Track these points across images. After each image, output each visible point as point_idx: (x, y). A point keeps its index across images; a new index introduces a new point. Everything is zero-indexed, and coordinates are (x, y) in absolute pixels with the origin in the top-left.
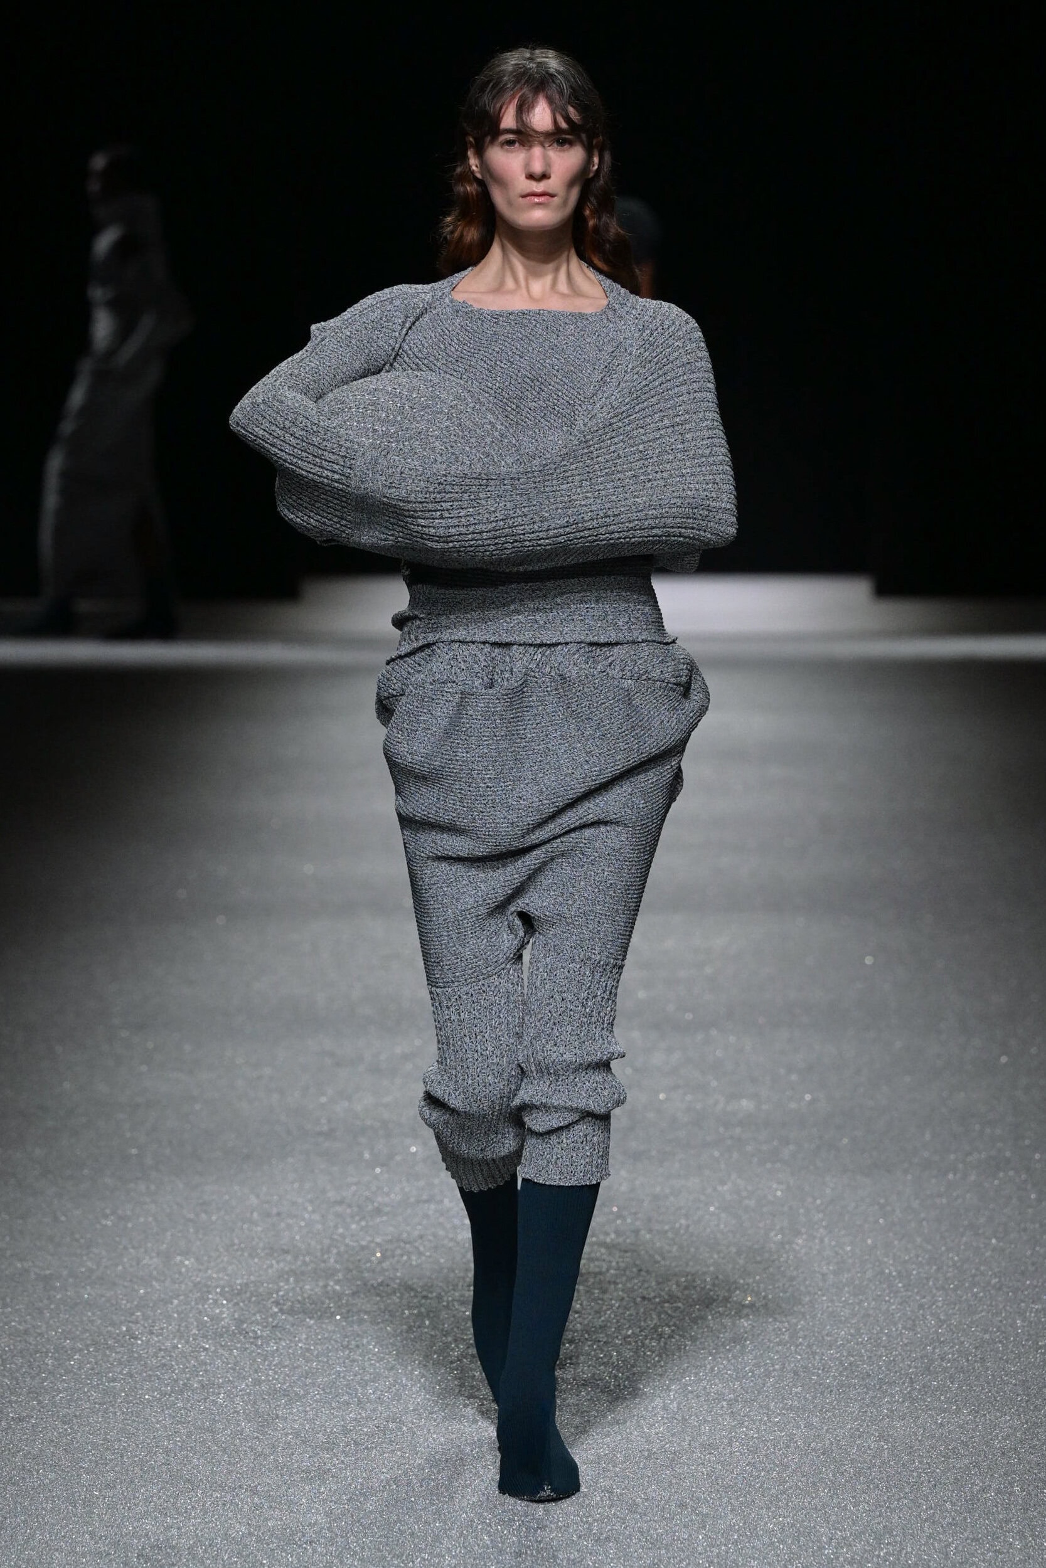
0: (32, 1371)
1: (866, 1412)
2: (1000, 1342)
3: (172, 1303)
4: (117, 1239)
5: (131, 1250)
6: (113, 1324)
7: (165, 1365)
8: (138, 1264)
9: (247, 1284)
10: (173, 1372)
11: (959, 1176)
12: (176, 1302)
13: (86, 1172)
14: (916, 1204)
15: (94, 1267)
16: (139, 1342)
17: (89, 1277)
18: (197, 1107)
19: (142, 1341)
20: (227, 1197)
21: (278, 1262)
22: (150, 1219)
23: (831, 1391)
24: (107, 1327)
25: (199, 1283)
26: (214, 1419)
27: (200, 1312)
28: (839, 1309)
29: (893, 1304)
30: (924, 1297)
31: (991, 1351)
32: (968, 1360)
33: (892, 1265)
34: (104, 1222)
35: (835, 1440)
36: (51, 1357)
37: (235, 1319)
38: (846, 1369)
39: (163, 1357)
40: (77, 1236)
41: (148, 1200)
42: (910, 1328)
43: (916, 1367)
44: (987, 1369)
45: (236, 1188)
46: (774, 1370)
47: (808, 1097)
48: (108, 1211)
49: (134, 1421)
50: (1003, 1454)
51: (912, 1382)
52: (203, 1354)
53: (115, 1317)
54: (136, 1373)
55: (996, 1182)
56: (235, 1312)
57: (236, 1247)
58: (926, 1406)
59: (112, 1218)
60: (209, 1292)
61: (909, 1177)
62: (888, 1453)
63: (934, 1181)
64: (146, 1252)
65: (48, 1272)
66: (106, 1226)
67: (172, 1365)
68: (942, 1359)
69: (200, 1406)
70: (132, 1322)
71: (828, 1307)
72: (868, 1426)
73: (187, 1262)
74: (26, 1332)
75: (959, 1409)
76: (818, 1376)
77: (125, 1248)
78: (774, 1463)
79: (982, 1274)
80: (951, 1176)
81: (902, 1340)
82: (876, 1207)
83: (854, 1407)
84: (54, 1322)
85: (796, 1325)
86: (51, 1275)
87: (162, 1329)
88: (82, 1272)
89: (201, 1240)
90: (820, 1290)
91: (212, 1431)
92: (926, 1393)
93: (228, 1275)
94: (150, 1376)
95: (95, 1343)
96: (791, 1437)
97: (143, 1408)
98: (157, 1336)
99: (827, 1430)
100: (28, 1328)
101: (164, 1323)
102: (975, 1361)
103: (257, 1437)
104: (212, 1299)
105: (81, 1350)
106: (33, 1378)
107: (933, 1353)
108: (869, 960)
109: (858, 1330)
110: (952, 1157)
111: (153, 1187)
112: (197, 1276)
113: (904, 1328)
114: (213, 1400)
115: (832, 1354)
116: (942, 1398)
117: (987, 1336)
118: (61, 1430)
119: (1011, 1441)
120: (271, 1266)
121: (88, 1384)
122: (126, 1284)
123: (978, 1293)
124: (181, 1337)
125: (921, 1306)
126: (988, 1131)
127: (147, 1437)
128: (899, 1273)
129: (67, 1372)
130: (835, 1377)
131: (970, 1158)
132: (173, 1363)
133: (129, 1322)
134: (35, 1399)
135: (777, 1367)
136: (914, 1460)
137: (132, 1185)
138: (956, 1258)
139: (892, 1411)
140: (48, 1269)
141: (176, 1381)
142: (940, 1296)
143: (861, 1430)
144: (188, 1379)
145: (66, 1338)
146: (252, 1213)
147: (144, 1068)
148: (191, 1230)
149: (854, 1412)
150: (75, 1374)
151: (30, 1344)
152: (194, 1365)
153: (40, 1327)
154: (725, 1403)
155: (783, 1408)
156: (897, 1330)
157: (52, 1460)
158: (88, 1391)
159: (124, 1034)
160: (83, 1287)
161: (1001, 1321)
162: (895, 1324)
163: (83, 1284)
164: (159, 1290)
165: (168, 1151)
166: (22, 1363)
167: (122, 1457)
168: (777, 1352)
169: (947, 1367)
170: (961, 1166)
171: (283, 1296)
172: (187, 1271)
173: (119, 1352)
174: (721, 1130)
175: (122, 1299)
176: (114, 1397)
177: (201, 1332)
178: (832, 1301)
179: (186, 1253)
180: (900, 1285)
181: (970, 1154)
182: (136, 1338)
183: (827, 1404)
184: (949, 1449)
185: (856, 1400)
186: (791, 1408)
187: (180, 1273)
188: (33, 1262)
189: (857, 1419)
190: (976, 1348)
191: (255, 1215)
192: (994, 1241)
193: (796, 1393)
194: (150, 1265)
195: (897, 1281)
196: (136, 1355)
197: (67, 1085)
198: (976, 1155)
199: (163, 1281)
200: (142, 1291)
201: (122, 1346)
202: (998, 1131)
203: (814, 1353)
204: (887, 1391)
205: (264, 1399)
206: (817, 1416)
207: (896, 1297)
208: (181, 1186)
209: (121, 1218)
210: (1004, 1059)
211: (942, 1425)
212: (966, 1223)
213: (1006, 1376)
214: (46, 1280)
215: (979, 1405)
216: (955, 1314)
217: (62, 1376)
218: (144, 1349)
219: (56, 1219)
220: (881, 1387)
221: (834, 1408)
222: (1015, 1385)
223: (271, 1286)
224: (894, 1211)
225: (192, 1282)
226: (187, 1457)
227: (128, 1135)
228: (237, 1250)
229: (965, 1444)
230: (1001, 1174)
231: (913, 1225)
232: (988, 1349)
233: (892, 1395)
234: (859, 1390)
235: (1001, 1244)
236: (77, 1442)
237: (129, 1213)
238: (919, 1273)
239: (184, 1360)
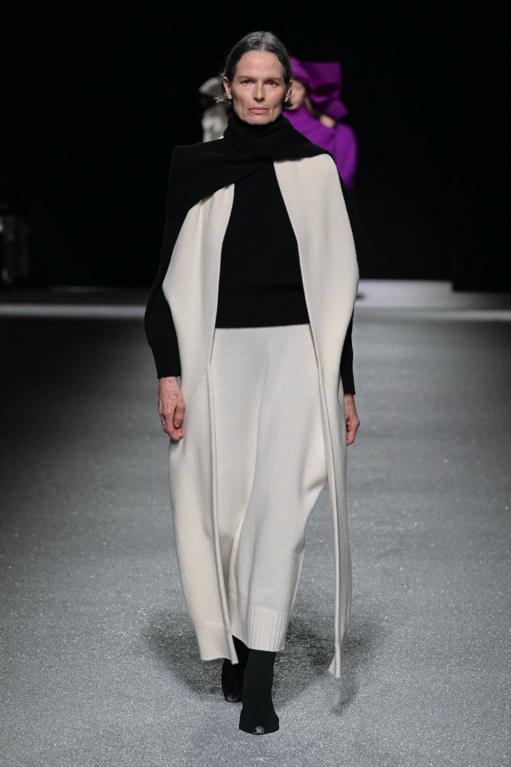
0: (56, 644)
1: (439, 670)
2: (501, 639)
3: (121, 615)
4: (97, 584)
5: (103, 590)
6: (94, 624)
7: (117, 643)
8: (106, 596)
9: (155, 606)
10: (121, 646)
11: (484, 562)
12: (123, 614)
13: (83, 553)
14: (464, 575)
15: (86, 597)
16: (106, 632)
17: (83, 602)
18: (135, 524)
19: (107, 632)
20: (147, 566)
21: (170, 597)
22: (112, 575)
23: (423, 661)
24: (91, 625)
25: (134, 605)
26: (139, 668)
27: (134, 619)
28: (427, 623)
29: (452, 621)
30: (467, 618)
31: (497, 643)
32: (486, 647)
33: (453, 603)
34: (91, 576)
35: (424, 683)
36: (65, 638)
37: (150, 622)
38: (430, 650)
39: (116, 639)
40: (78, 583)
41: (111, 566)
42: (460, 632)
43: (462, 650)
44: (495, 651)
45: (152, 562)
46: (397, 650)
47: (416, 524)
48: (93, 571)
49: (102, 669)
50: (501, 691)
51: (460, 657)
52: (135, 638)
53: (94, 620)
54: (104, 646)
55: (502, 565)
56: (150, 619)
57: (151, 589)
58: (467, 668)
59: (94, 574)
60: (138, 610)
61: (462, 562)
62: (448, 689)
63: (473, 564)
64: (109, 590)
65: (64, 599)
66: (92, 578)
67: (121, 643)
68: (475, 647)
69: (133, 662)
70: (103, 623)
71: (422, 622)
72: (439, 677)
73: (128, 596)
74: (54, 627)
75: (482, 670)
76: (417, 653)
77: (100, 589)
78: (396, 693)
79: (494, 607)
80: (481, 562)
81: (456, 637)
82: (446, 576)
83: (433, 668)
84: (67, 622)
85: (408, 629)
86: (66, 600)
87: (116, 626)
88: (80, 600)
89: (135, 585)
90: (419, 614)
91: (138, 674)
92: (467, 662)
93: (147, 602)
94: (110, 648)
95: (85, 632)
96: (404, 681)
97: (107, 663)
98: (114, 630)
99: (421, 678)
100: (55, 625)
101: (117, 624)
102: (490, 648)
103: (159, 677)
104: (140, 613)
105: (79, 635)
106: (57, 648)
107: (471, 643)
108: (445, 461)
109: (436, 633)
110: (482, 553)
111: (113, 561)
112: (133, 602)
113: (457, 632)
114: (139, 660)
115: (424, 644)
116: (474, 665)
117: (495, 636)
118: (69, 672)
119: (505, 685)
120: (167, 598)
121: (82, 651)
122: (100, 605)
123: (492, 616)
124: (125, 631)
125: (466, 622)
126: (498, 541)
127: (108, 676)
128: (456, 606)
129: (73, 645)
130: (425, 654)
131: (489, 554)
132: (121, 642)
133: (101, 623)
134: (58, 657)
135: (398, 649)
136: (460, 693)
137: (104, 560)
138: (482, 600)
139: (451, 670)
140: (65, 598)
141: (122, 650)
142: (474, 618)
143: (436, 679)
144: (128, 650)
145: (72, 630)
146: (159, 573)
147: (110, 505)
148: (131, 581)
149: (433, 670)
150: (76, 646)
151: (56, 632)
152: (131, 644)
153: (61, 624)
154: (374, 665)
155: (401, 668)
156: (454, 633)
157: (65, 686)
158: (82, 654)
159: (102, 489)
160: (81, 606)
161: (502, 630)
162: (453, 630)
163: (80, 605)
164: (116, 608)
165: (120, 544)
166: (52, 641)
167: (97, 685)
168: (399, 642)
169: (477, 650)
170: (485, 557)
171: (172, 612)
172: (128, 599)
173: (96, 637)
174: (376, 538)
175: (98, 612)
176: (94, 657)
177: (134, 628)
178: (425, 619)
179: (128, 592)
180: (456, 612)
181: (490, 552)
182: (104, 630)
183: (421, 666)
184: (476, 688)
185: (434, 665)
186: (404, 668)
187: (125, 601)
188: (58, 594)
189: (434, 674)
190: (490, 642)
191: (160, 574)
192: (500, 592)
193: (407, 661)
194: (111, 597)
195: (455, 610)
196: (104, 638)
197: (75, 513)
198: (492, 553)
199: (117, 604)
200: (107, 609)
201: (98, 634)
202: (503, 542)
203: (415, 643)
204: (449, 661)
205: (162, 659)
206: (416, 672)
207: (454, 618)
208: (126, 560)
209: (98, 575)
210: (507, 508)
211: (473, 677)
212: (487, 584)
213: (504, 655)
214: (64, 603)
215: (491, 668)
216: (480, 626)
217: (70, 647)
218: (108, 636)
219: (69, 575)
220: (446, 659)
221: (424, 668)
222: (508, 659)
223: (167, 607)
224: (454, 578)
225: (130, 605)
226: (126, 685)
227: (103, 536)
228: (151, 591)
229: (484, 686)
230: (504, 561)
231: (463, 584)
232: (496, 642)
233: (451, 663)
234: (436, 661)
235: (503, 594)
236: (76, 678)
237: (102, 572)
238: (465, 607)
239: (126, 640)
